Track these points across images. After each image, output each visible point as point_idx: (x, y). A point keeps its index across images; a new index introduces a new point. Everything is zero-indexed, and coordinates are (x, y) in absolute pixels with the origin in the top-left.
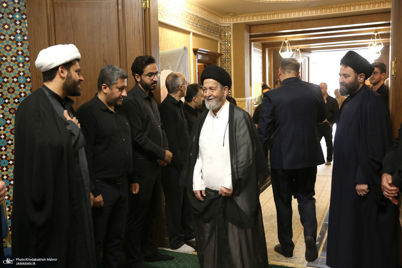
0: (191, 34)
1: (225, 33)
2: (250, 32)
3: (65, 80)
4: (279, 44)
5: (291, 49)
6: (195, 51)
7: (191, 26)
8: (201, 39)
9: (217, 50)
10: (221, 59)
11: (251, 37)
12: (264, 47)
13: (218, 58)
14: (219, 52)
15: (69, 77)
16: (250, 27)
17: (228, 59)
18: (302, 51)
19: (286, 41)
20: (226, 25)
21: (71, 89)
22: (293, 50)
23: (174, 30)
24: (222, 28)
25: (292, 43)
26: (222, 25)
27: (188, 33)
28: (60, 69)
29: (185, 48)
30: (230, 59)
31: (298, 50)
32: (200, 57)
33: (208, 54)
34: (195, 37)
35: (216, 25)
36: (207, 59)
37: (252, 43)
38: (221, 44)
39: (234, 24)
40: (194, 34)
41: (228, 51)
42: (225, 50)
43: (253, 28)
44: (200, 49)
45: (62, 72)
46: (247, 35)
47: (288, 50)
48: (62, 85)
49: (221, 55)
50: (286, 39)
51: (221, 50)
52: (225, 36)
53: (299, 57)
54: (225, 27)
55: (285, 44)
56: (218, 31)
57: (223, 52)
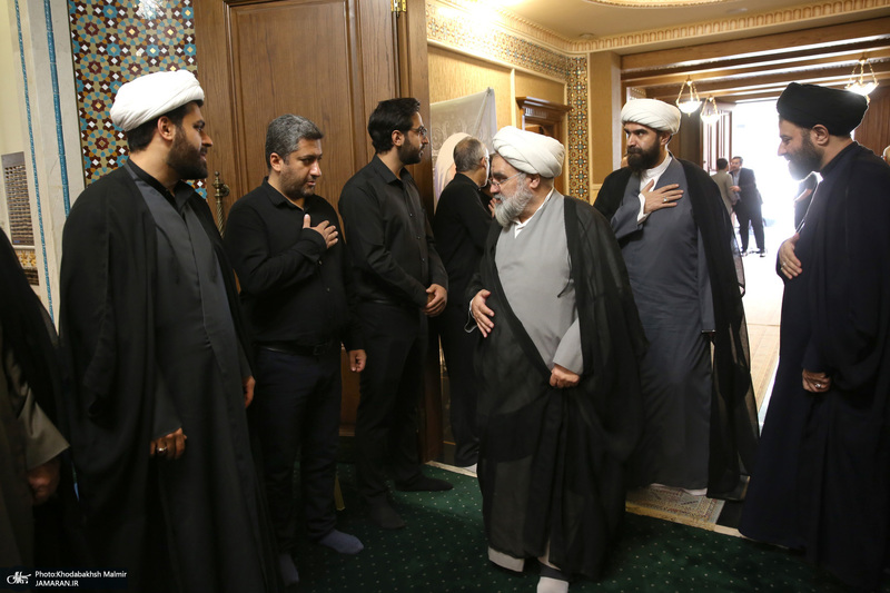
0: (513, 71)
1: (577, 70)
2: (621, 68)
3: (172, 145)
4: (676, 89)
5: (697, 97)
6: (521, 102)
7: (512, 58)
8: (531, 81)
9: (562, 99)
10: (569, 115)
11: (624, 77)
13: (564, 114)
14: (566, 103)
15: (180, 139)
16: (621, 58)
17: (582, 115)
18: (719, 101)
19: (689, 83)
20: (579, 57)
21: (185, 165)
23: (480, 65)
24: (572, 61)
25: (701, 87)
26: (570, 56)
27: (506, 70)
28: (160, 124)
29: (489, 92)
30: (586, 115)
31: (711, 99)
32: (529, 112)
33: (544, 108)
34: (519, 78)
35: (561, 56)
36: (542, 116)
37: (628, 89)
38: (569, 90)
39: (593, 55)
40: (518, 73)
41: (583, 102)
42: (577, 100)
43: (626, 60)
44: (528, 98)
45: (165, 130)
46: (615, 73)
47: (692, 98)
48: (166, 157)
49: (569, 108)
50: (689, 79)
51: (569, 100)
52: (577, 75)
53: (713, 112)
54: (576, 60)
55: (687, 88)
56: (564, 67)
57: (573, 103)
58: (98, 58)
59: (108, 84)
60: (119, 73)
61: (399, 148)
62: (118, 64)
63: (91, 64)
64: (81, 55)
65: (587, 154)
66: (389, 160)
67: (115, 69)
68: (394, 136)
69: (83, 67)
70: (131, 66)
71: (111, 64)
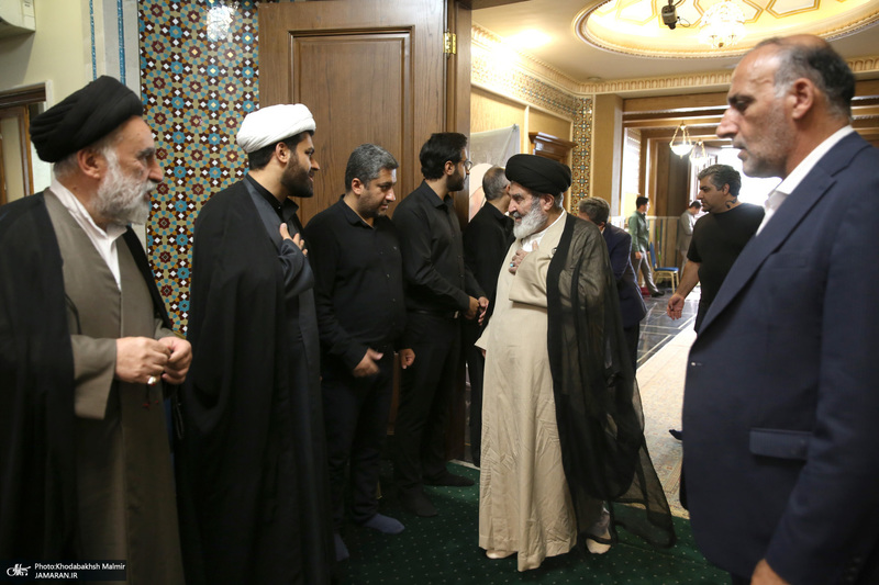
0: (527, 108)
1: (582, 110)
2: (624, 110)
3: (286, 167)
4: (671, 132)
5: (689, 141)
6: (532, 137)
7: (527, 96)
8: (542, 118)
9: (568, 137)
10: (574, 151)
11: (625, 118)
12: (644, 136)
13: (569, 150)
14: (571, 140)
15: (294, 163)
16: (624, 101)
17: (585, 151)
18: (707, 145)
19: (683, 128)
20: (585, 98)
21: (296, 184)
22: (693, 143)
24: (579, 102)
25: (693, 131)
26: (578, 97)
27: (522, 106)
28: (278, 148)
29: (515, 128)
30: (589, 152)
31: (700, 143)
32: (540, 147)
33: (553, 143)
34: (533, 115)
35: (569, 96)
36: (551, 151)
37: (626, 129)
38: (574, 128)
39: (599, 97)
40: (532, 109)
41: (587, 140)
42: (582, 138)
43: (628, 104)
44: (540, 133)
45: (282, 153)
46: (618, 114)
47: (684, 141)
48: (280, 176)
49: (574, 145)
50: (683, 124)
51: (574, 137)
52: (582, 114)
53: (701, 154)
54: (582, 100)
55: (680, 131)
56: (571, 106)
57: (578, 140)
58: (162, 75)
59: (170, 99)
60: (180, 90)
61: (449, 177)
62: (180, 81)
63: (156, 79)
64: (148, 70)
65: (588, 188)
66: (437, 186)
67: (177, 85)
68: (447, 167)
69: (149, 81)
70: (192, 83)
71: (174, 81)
